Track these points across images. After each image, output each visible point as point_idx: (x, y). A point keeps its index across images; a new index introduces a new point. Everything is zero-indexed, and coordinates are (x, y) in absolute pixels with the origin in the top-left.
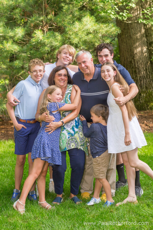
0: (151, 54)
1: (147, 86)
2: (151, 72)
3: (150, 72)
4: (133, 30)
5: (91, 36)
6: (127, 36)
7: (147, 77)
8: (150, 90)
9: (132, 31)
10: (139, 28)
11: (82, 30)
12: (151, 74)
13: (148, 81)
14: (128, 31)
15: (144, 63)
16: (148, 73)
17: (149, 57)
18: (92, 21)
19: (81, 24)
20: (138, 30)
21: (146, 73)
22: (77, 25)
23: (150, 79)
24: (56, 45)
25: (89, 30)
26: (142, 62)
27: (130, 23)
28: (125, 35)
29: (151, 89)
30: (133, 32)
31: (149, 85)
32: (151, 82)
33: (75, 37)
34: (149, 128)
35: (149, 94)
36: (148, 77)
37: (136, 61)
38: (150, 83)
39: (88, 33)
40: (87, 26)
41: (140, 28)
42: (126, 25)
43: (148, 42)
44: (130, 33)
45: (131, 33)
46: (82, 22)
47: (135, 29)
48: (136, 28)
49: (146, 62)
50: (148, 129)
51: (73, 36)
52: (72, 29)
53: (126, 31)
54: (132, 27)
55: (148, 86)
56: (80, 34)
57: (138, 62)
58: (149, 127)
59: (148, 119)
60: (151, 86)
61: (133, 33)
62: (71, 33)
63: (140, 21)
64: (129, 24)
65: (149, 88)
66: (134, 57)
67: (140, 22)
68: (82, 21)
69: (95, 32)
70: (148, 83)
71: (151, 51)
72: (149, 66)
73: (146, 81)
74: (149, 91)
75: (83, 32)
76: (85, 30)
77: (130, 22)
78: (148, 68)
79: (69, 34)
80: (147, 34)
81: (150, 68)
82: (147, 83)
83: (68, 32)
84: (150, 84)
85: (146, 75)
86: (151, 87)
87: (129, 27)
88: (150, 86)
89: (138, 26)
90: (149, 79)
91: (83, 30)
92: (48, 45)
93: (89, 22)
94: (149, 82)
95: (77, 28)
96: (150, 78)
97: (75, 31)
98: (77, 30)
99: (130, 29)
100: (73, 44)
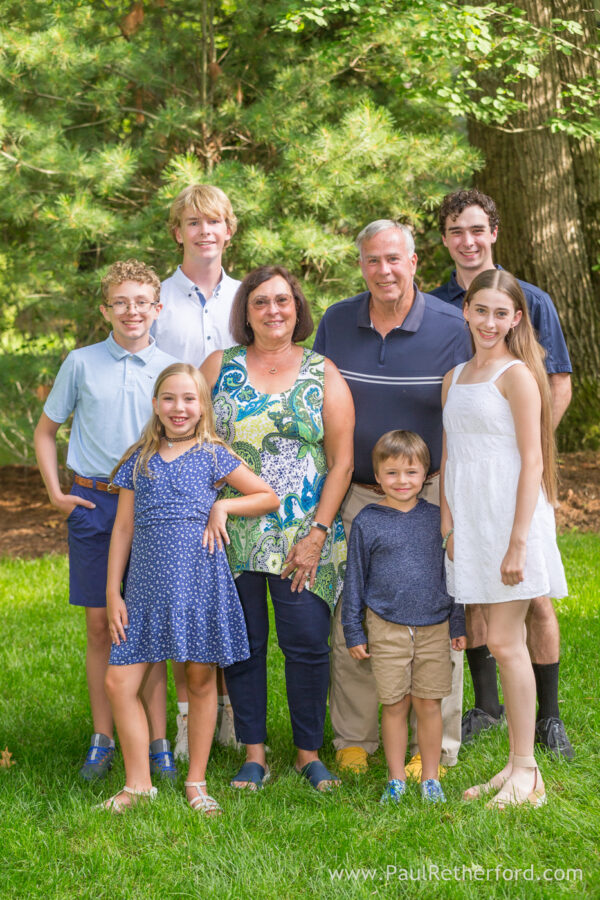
0: (594, 249)
1: (579, 363)
2: (592, 311)
3: (588, 314)
4: (528, 160)
5: (375, 180)
6: (508, 181)
7: (579, 331)
8: (589, 377)
9: (525, 164)
10: (550, 151)
11: (344, 159)
12: (592, 319)
13: (581, 345)
14: (511, 164)
15: (569, 278)
16: (583, 316)
17: (586, 256)
18: (380, 126)
19: (339, 137)
20: (546, 160)
21: (574, 315)
22: (325, 138)
23: (590, 338)
24: (249, 212)
25: (366, 157)
26: (559, 276)
27: (518, 133)
28: (502, 176)
29: (592, 373)
30: (529, 166)
31: (586, 358)
32: (592, 348)
33: (318, 185)
34: (585, 517)
35: (585, 391)
36: (583, 331)
37: (537, 273)
38: (589, 350)
39: (367, 170)
40: (362, 144)
41: (553, 154)
42: (504, 140)
43: (583, 202)
44: (518, 170)
45: (522, 172)
46: (344, 128)
47: (537, 154)
48: (541, 150)
49: (575, 276)
50: (580, 520)
51: (310, 181)
52: (309, 155)
53: (503, 161)
54: (525, 149)
55: (583, 365)
56: (337, 172)
57: (545, 277)
58: (586, 512)
59: (583, 484)
60: (592, 362)
61: (530, 172)
62: (303, 170)
63: (557, 127)
64: (515, 138)
65: (586, 370)
66: (531, 257)
67: (553, 130)
68: (345, 125)
69: (392, 165)
70: (583, 351)
71: (594, 236)
72: (587, 292)
73: (576, 344)
74: (586, 380)
75: (349, 165)
76: (356, 158)
77: (520, 130)
78: (581, 299)
79: (296, 171)
80: (581, 176)
81: (588, 297)
82: (579, 352)
83: (292, 166)
84: (589, 357)
85: (576, 325)
86: (592, 366)
87: (514, 150)
88: (589, 364)
89: (548, 147)
90: (586, 339)
91: (348, 157)
93: (368, 129)
94: (585, 347)
95: (325, 150)
96: (588, 333)
97: (318, 163)
98: (325, 157)
99: (519, 155)
100: (309, 210)
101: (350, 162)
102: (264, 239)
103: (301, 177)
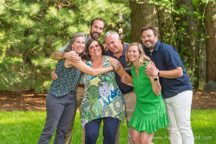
4: (145, 11)
5: (103, 15)
6: (139, 16)
9: (144, 12)
10: (151, 9)
11: (94, 9)
14: (140, 11)
17: (160, 37)
19: (93, 3)
20: (150, 11)
22: (90, 3)
24: (69, 22)
25: (100, 8)
28: (138, 15)
30: (145, 12)
33: (88, 15)
39: (101, 12)
40: (99, 5)
42: (139, 5)
43: (160, 22)
44: (142, 13)
45: (143, 14)
46: (95, 1)
48: (148, 8)
51: (85, 14)
52: (85, 8)
53: (138, 11)
56: (92, 12)
61: (145, 14)
62: (84, 11)
63: (151, 2)
64: (142, 5)
69: (107, 11)
71: (163, 32)
75: (96, 10)
76: (98, 9)
77: (142, 3)
80: (160, 15)
83: (81, 10)
87: (141, 8)
89: (150, 7)
91: (95, 8)
92: (61, 21)
93: (101, 1)
95: (90, 6)
97: (88, 9)
98: (89, 8)
99: (143, 9)
100: (85, 22)
101: (96, 9)
102: (73, 29)
103: (83, 13)
